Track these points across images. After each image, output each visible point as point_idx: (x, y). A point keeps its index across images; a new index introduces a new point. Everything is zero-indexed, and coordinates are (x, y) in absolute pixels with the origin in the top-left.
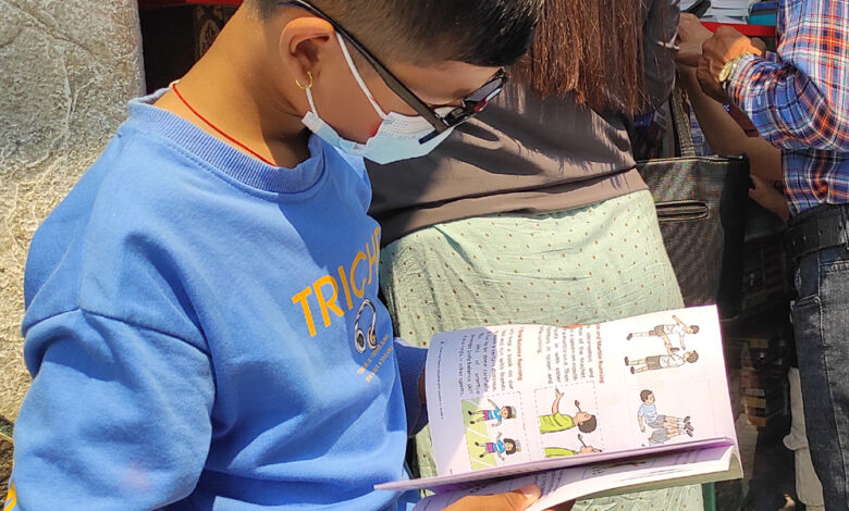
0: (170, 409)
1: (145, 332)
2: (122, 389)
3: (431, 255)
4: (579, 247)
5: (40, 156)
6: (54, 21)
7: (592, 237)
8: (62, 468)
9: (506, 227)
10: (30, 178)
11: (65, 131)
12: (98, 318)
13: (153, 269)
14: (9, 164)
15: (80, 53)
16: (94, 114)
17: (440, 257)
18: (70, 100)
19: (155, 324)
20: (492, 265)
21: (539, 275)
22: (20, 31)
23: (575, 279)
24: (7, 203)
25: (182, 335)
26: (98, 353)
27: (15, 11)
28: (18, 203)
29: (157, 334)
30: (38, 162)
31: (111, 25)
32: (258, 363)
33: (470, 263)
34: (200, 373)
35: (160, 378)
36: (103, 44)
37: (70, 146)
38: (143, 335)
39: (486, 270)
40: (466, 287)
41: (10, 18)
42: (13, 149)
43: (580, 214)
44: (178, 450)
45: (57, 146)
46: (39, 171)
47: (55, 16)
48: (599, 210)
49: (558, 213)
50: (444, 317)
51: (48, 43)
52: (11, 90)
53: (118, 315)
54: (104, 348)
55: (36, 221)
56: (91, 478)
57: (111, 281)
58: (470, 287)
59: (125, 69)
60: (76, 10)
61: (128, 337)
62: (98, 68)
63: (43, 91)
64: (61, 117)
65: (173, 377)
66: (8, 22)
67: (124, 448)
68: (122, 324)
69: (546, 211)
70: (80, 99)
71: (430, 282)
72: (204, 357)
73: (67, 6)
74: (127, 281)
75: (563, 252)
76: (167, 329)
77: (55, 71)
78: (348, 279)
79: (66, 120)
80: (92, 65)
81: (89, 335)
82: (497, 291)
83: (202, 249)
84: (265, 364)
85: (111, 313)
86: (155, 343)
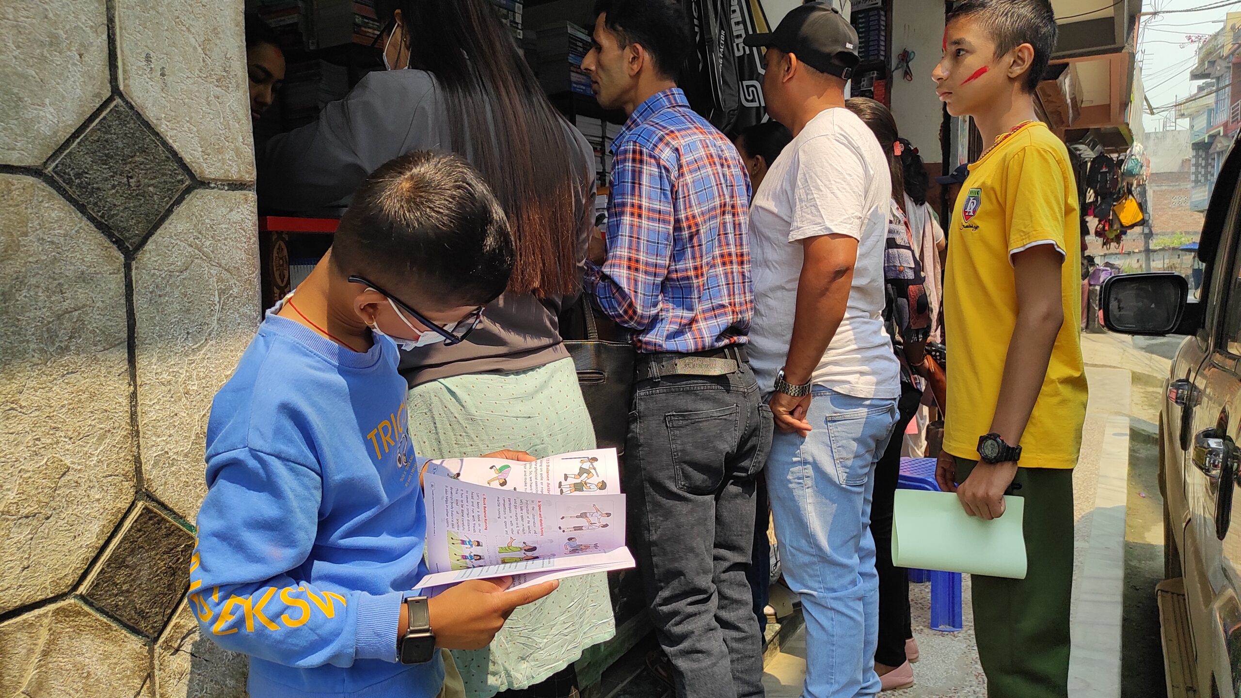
0: (298, 510)
1: (288, 463)
2: (270, 497)
3: (435, 400)
4: (532, 396)
5: (199, 341)
6: (212, 256)
7: (539, 389)
8: (230, 545)
9: (486, 381)
10: (194, 355)
11: (215, 324)
12: (259, 453)
13: (292, 423)
14: (182, 347)
15: (225, 275)
16: (231, 313)
17: (441, 401)
18: (218, 305)
19: (292, 458)
20: (477, 407)
21: (507, 414)
22: (192, 262)
23: (529, 417)
24: (180, 371)
25: (307, 464)
26: (257, 475)
27: (190, 249)
28: (187, 371)
29: (293, 464)
30: (199, 345)
31: (244, 256)
32: (349, 478)
33: (463, 406)
34: (316, 488)
35: (293, 490)
36: (239, 269)
37: (217, 334)
38: (285, 465)
39: (473, 411)
40: (458, 421)
41: (187, 254)
42: (185, 337)
43: (531, 373)
44: (301, 536)
45: (210, 335)
46: (199, 351)
47: (213, 252)
48: (543, 370)
49: (517, 372)
50: (443, 442)
51: (206, 268)
52: (185, 299)
53: (272, 452)
54: (261, 471)
55: (196, 383)
56: (249, 551)
57: (269, 432)
58: (462, 422)
59: (250, 284)
60: (224, 248)
61: (277, 466)
62: (235, 284)
63: (203, 299)
64: (213, 316)
65: (300, 490)
66: (186, 256)
67: (269, 533)
68: (273, 458)
69: (511, 370)
70: (225, 304)
71: (434, 418)
72: (318, 478)
73: (219, 245)
74: (278, 432)
75: (521, 399)
76: (298, 462)
77: (211, 287)
78: (396, 421)
79: (215, 318)
80: (232, 282)
81: (253, 463)
82: (479, 424)
83: (320, 410)
84: (353, 479)
85: (268, 451)
86: (292, 470)
